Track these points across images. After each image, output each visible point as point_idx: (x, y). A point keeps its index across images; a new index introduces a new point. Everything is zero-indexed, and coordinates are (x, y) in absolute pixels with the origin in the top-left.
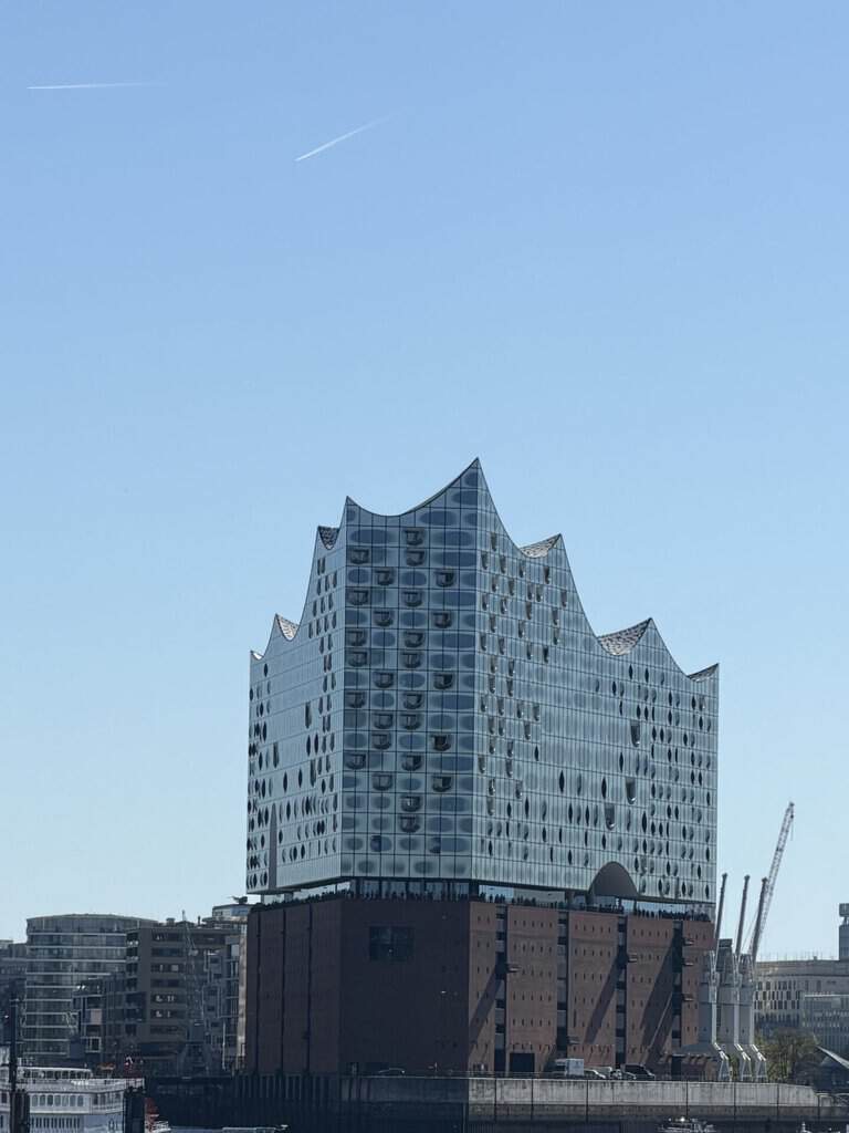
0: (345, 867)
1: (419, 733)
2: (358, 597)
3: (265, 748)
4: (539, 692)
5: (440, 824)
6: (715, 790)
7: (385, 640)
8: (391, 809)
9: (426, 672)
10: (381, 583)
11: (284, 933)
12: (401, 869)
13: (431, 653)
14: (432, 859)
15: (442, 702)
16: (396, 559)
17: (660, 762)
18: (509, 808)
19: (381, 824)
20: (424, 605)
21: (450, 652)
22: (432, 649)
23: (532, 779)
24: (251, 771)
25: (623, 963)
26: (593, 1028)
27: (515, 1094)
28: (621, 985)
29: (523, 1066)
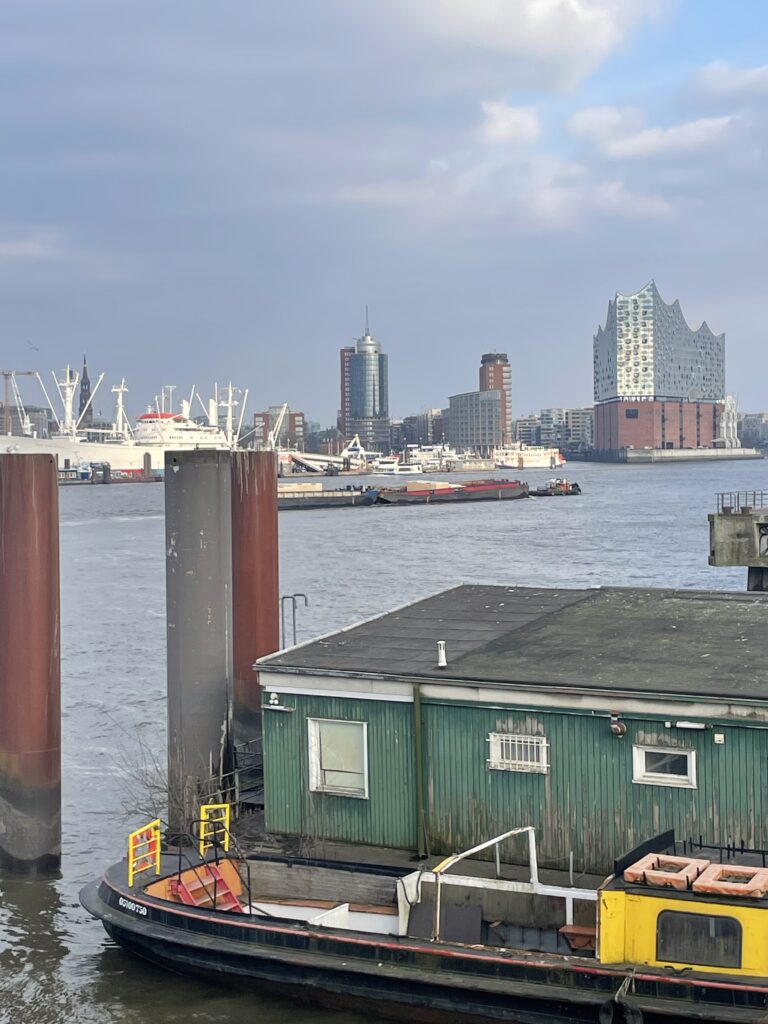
5: (645, 381)
6: (724, 368)
9: (640, 339)
12: (634, 393)
13: (641, 334)
14: (643, 390)
15: (644, 347)
17: (708, 361)
22: (641, 332)
24: (595, 368)
25: (698, 416)
26: (690, 435)
27: (667, 453)
28: (698, 423)
29: (670, 446)
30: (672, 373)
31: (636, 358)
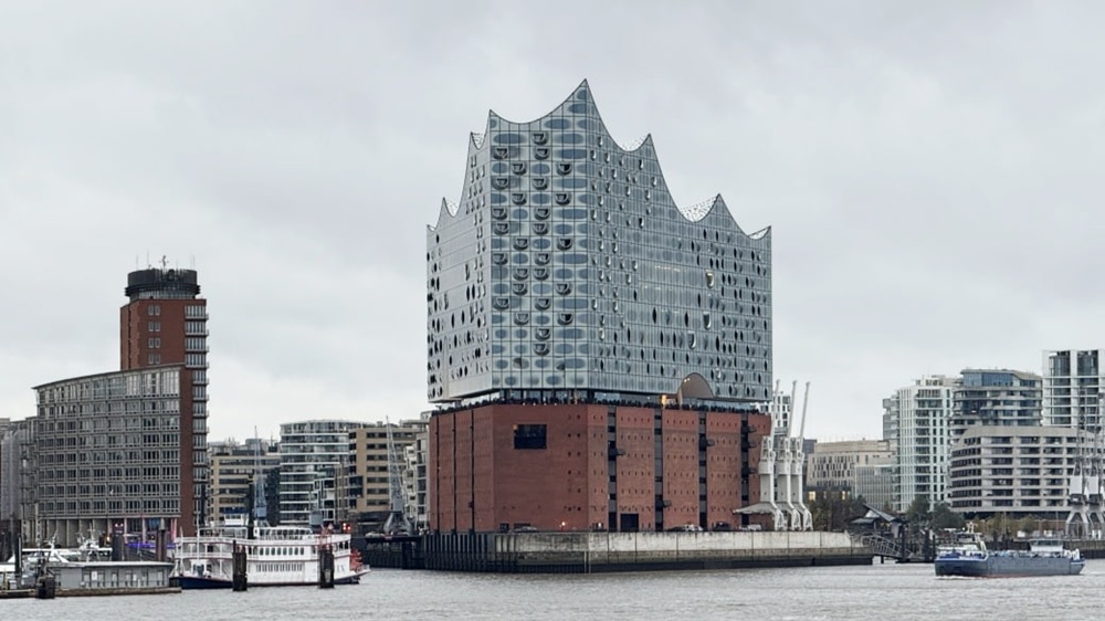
0: (495, 381)
1: (548, 282)
2: (501, 184)
3: (438, 296)
4: (636, 250)
5: (565, 349)
6: (770, 319)
7: (521, 214)
8: (528, 338)
9: (553, 237)
10: (517, 173)
11: (454, 430)
12: (537, 382)
13: (555, 224)
14: (559, 374)
15: (563, 259)
16: (527, 155)
17: (728, 300)
18: (616, 336)
19: (521, 349)
20: (549, 188)
21: (568, 222)
22: (556, 220)
23: (632, 315)
24: (430, 313)
25: (703, 446)
26: (683, 493)
27: (623, 544)
28: (703, 463)
29: (630, 524)
30: (635, 329)
31: (542, 289)
